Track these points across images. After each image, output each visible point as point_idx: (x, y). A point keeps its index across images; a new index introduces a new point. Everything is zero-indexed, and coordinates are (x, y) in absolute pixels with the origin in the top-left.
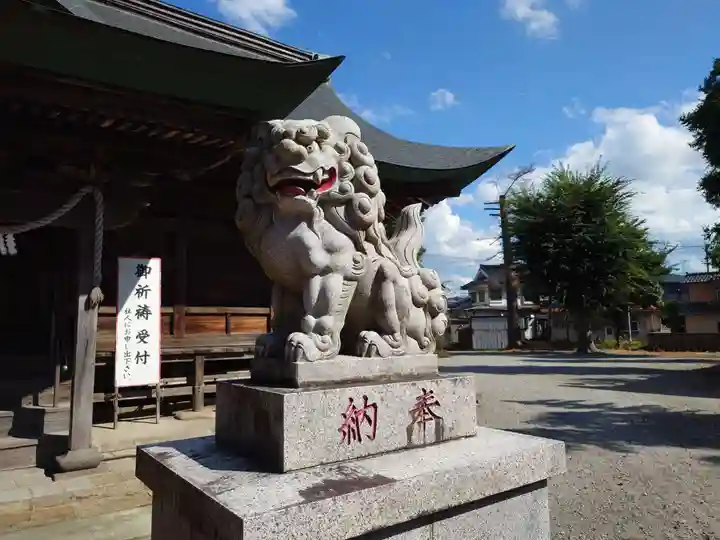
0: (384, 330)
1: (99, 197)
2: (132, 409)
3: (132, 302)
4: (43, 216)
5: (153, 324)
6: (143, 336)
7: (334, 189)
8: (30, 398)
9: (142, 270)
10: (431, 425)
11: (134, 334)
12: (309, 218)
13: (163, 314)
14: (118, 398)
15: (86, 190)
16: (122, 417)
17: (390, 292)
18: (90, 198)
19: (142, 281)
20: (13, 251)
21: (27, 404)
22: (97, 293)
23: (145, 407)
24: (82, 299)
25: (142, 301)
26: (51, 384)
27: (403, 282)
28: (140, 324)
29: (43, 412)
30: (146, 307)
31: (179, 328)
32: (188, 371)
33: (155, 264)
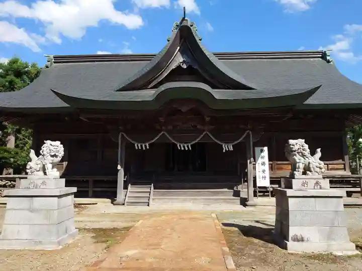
0: (311, 171)
1: (251, 133)
2: (262, 194)
3: (260, 161)
4: (238, 140)
5: (267, 167)
6: (264, 171)
7: (299, 151)
8: (236, 187)
9: (262, 151)
10: (319, 186)
11: (261, 171)
12: (296, 155)
13: (270, 164)
14: (258, 190)
15: (247, 132)
16: (260, 196)
17: (311, 166)
18: (248, 133)
19: (262, 154)
20: (232, 149)
21: (235, 188)
22: (252, 159)
23: (266, 194)
24: (249, 161)
25: (263, 160)
26: (241, 184)
27: (314, 163)
28: (263, 167)
29: (240, 191)
30: (264, 162)
31: (274, 169)
32: (279, 183)
33: (266, 149)
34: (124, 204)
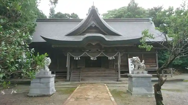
0: (140, 68)
10: (143, 73)
15: (118, 52)
27: (142, 65)
34: (69, 81)
